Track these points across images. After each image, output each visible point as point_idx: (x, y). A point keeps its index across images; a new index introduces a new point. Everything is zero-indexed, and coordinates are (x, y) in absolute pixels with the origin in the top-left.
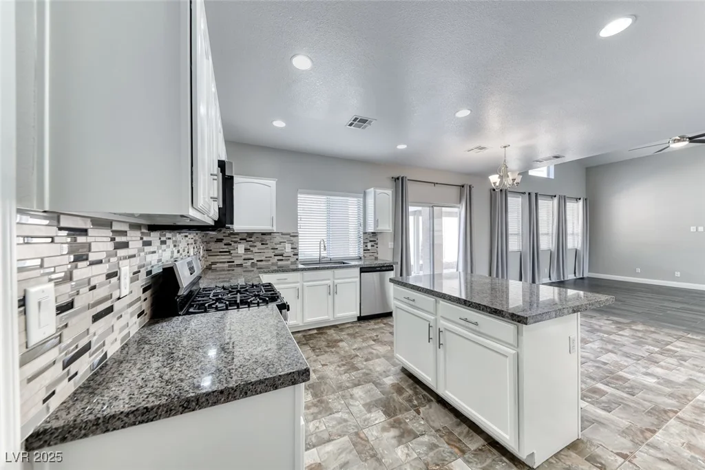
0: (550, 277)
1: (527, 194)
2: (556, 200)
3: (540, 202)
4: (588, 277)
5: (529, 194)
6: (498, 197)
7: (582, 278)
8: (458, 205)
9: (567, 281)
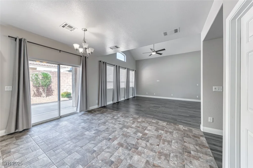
0: (124, 98)
1: (115, 66)
2: (126, 69)
3: (121, 69)
4: (136, 96)
5: (116, 66)
6: (102, 65)
7: (134, 97)
8: (79, 66)
9: (130, 98)
